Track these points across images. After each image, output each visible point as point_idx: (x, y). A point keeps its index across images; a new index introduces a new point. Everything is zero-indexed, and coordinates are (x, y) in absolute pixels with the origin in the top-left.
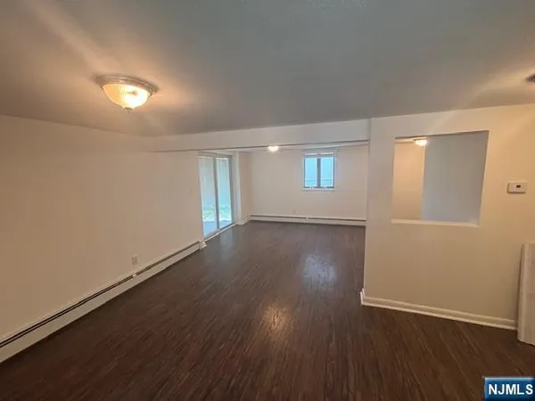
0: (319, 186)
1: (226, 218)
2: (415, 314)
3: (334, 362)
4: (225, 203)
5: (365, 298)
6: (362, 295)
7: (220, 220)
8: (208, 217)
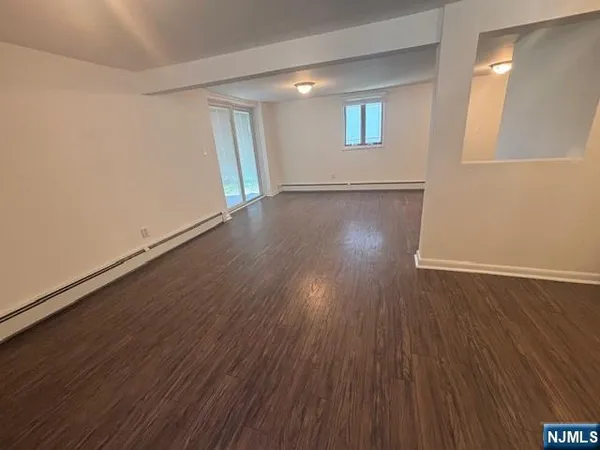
0: (363, 143)
1: (253, 190)
2: (481, 275)
3: (385, 328)
4: (250, 174)
5: (419, 261)
6: (416, 258)
7: (247, 193)
8: (231, 191)
